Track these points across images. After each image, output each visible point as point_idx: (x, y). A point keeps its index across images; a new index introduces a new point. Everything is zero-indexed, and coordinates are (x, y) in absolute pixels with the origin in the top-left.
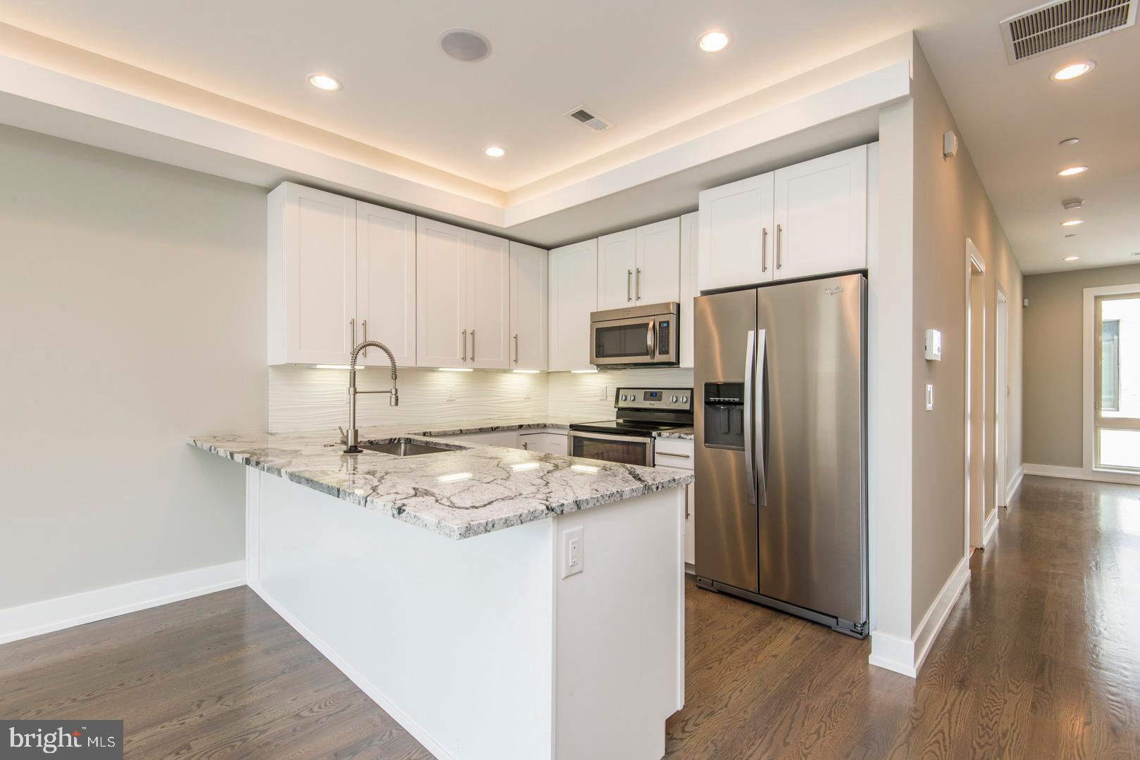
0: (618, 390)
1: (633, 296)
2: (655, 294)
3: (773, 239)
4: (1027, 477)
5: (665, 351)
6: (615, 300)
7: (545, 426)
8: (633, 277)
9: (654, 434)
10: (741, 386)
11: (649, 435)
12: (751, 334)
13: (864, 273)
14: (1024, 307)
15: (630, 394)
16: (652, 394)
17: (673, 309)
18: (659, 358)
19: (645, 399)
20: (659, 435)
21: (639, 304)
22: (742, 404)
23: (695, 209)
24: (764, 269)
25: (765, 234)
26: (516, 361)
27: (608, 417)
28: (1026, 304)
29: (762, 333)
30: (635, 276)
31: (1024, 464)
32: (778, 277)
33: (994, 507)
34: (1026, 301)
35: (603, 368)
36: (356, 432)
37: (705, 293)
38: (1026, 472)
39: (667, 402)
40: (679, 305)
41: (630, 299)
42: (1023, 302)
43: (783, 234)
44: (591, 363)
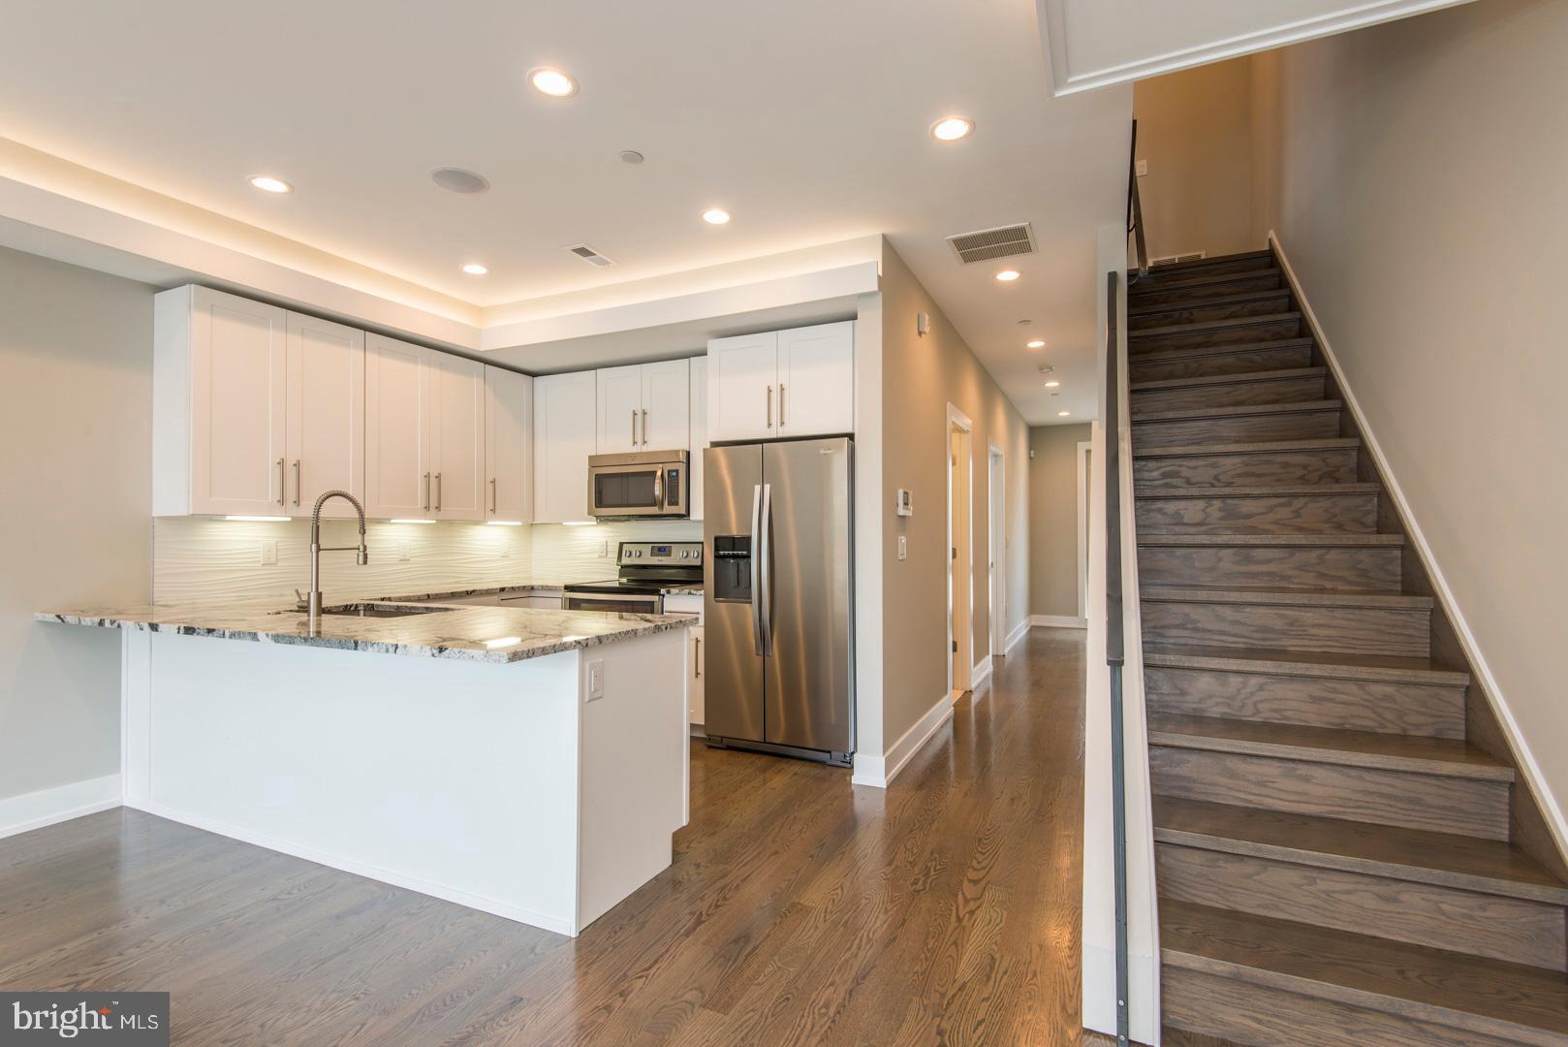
0: (621, 544)
1: (639, 439)
2: (664, 439)
3: (777, 397)
4: (1033, 629)
5: (674, 502)
6: (618, 443)
7: (532, 588)
8: (639, 418)
9: (663, 591)
10: (748, 539)
11: (656, 592)
12: (758, 488)
13: (851, 436)
14: (1031, 458)
15: (634, 548)
16: (660, 549)
17: (682, 457)
18: (668, 509)
19: (653, 554)
20: (668, 592)
21: (645, 449)
22: (748, 557)
23: (704, 353)
24: (770, 425)
25: (770, 391)
26: (493, 510)
27: (611, 576)
28: (1032, 455)
29: (767, 487)
30: (640, 419)
31: (1033, 616)
32: (781, 435)
33: (988, 654)
34: (1032, 452)
35: (603, 520)
36: (319, 596)
37: (715, 444)
38: (1034, 623)
39: (677, 558)
40: (688, 453)
41: (635, 443)
42: (1030, 454)
43: (786, 393)
44: (589, 514)
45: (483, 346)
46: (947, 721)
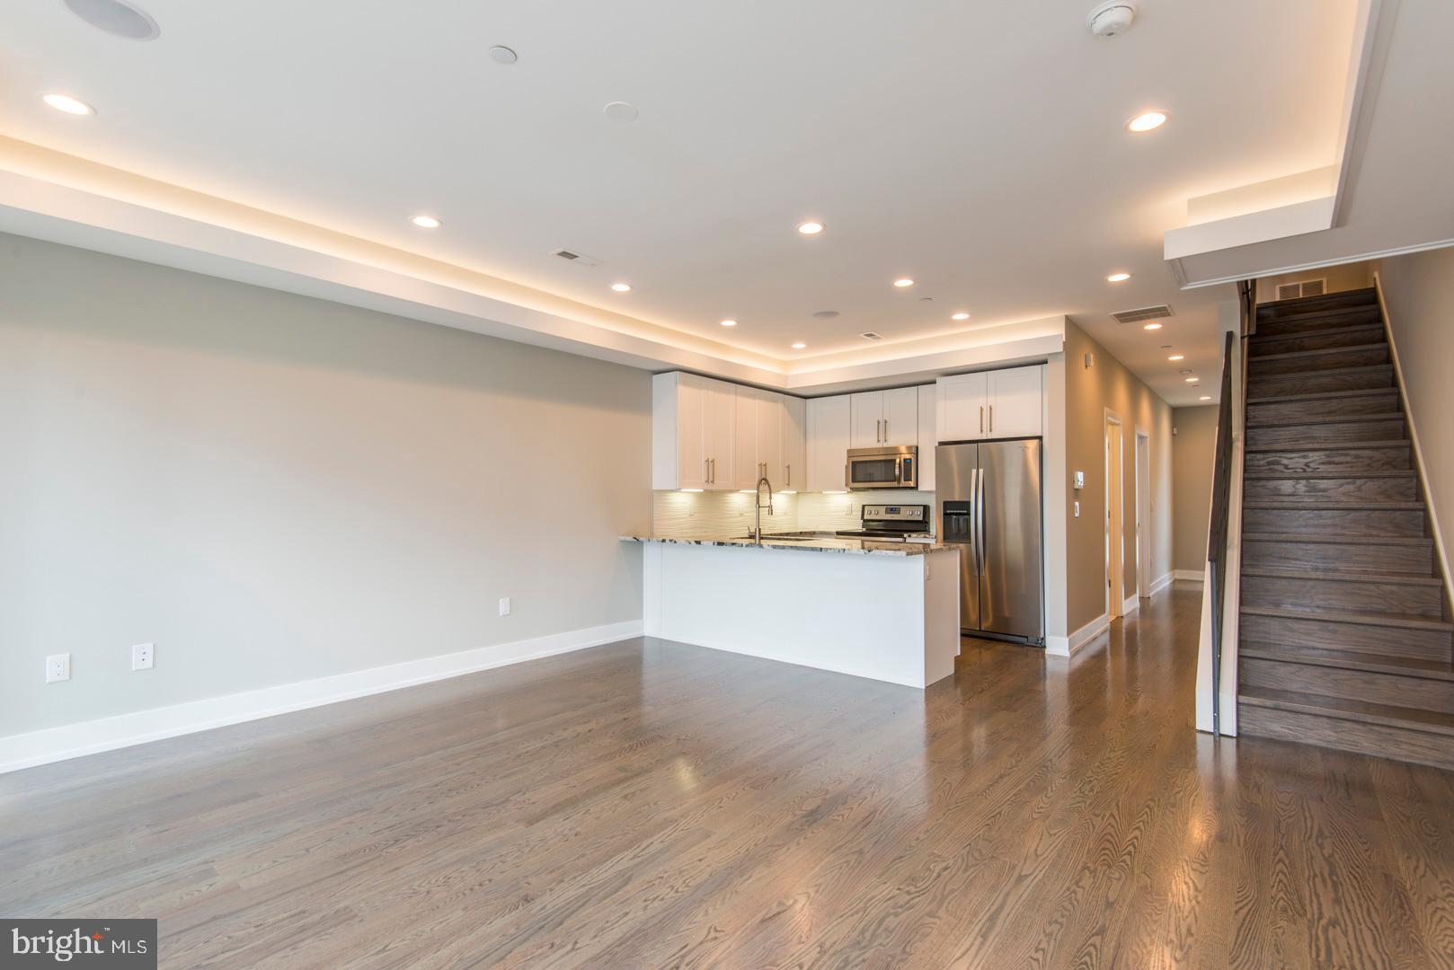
0: (864, 506)
1: (882, 438)
2: (900, 440)
3: (987, 414)
4: (1175, 581)
5: (908, 478)
6: (867, 441)
8: (882, 425)
9: (905, 535)
10: (968, 503)
11: (901, 536)
12: (974, 471)
13: (1040, 438)
14: (1174, 435)
15: (873, 509)
16: (892, 509)
17: (914, 450)
18: (903, 483)
19: (886, 513)
20: (910, 536)
21: (885, 445)
22: (969, 514)
23: (933, 384)
24: (982, 431)
25: (982, 410)
26: (788, 484)
27: (857, 526)
28: (1175, 433)
29: (981, 471)
30: (882, 427)
31: (1176, 571)
32: (989, 437)
33: (1135, 592)
34: (1175, 429)
35: (854, 490)
37: (941, 444)
38: (1177, 577)
39: (905, 515)
40: (917, 448)
41: (879, 441)
42: (1173, 431)
43: (993, 411)
44: (846, 485)
45: (789, 386)
46: (1106, 631)
